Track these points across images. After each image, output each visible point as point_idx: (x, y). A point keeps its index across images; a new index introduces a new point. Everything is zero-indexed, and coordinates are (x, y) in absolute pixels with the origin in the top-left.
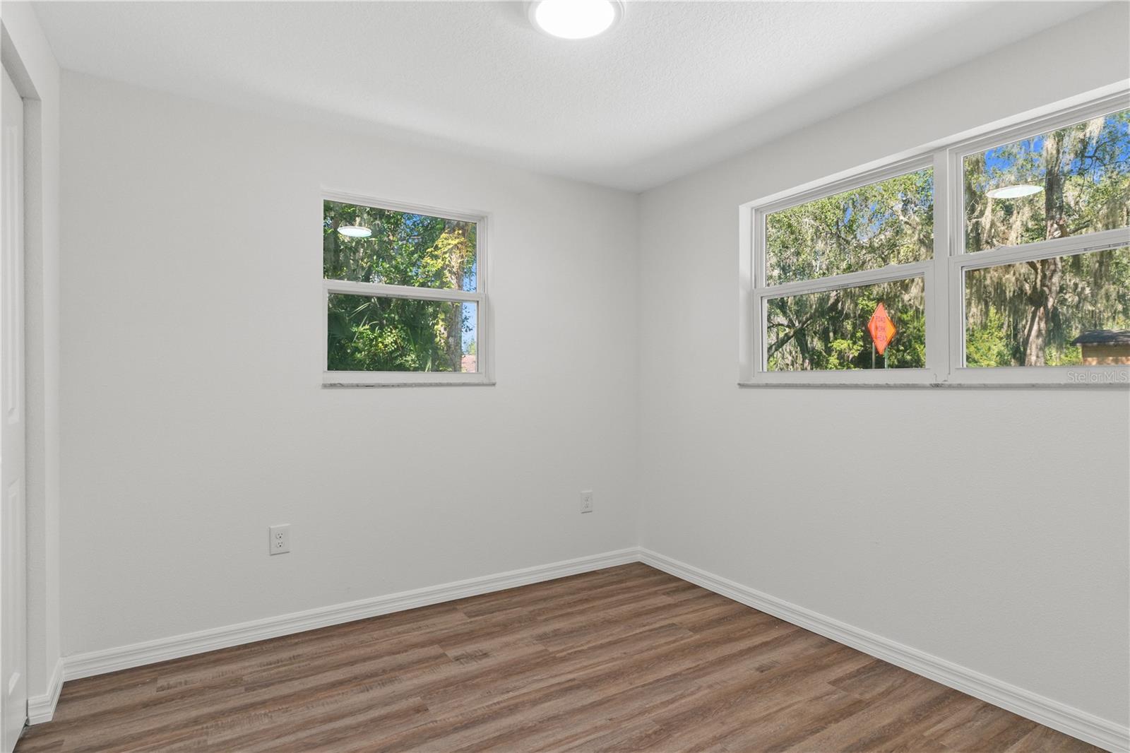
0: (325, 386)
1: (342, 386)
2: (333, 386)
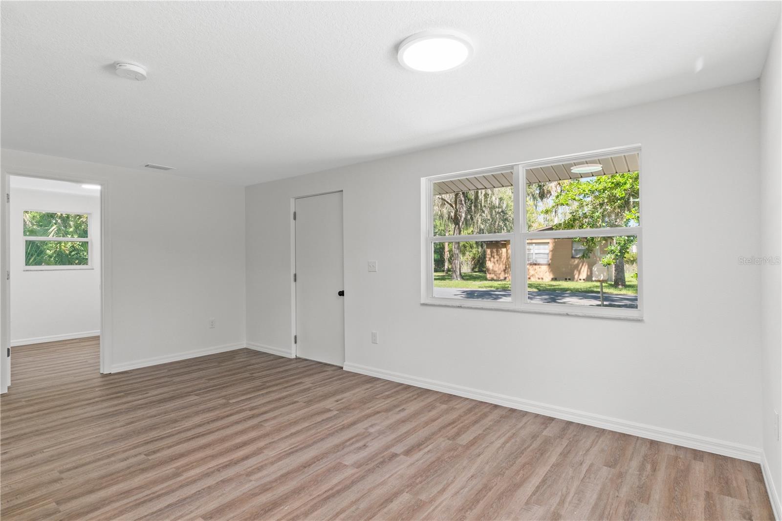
0: (24, 271)
1: (31, 270)
2: (27, 271)
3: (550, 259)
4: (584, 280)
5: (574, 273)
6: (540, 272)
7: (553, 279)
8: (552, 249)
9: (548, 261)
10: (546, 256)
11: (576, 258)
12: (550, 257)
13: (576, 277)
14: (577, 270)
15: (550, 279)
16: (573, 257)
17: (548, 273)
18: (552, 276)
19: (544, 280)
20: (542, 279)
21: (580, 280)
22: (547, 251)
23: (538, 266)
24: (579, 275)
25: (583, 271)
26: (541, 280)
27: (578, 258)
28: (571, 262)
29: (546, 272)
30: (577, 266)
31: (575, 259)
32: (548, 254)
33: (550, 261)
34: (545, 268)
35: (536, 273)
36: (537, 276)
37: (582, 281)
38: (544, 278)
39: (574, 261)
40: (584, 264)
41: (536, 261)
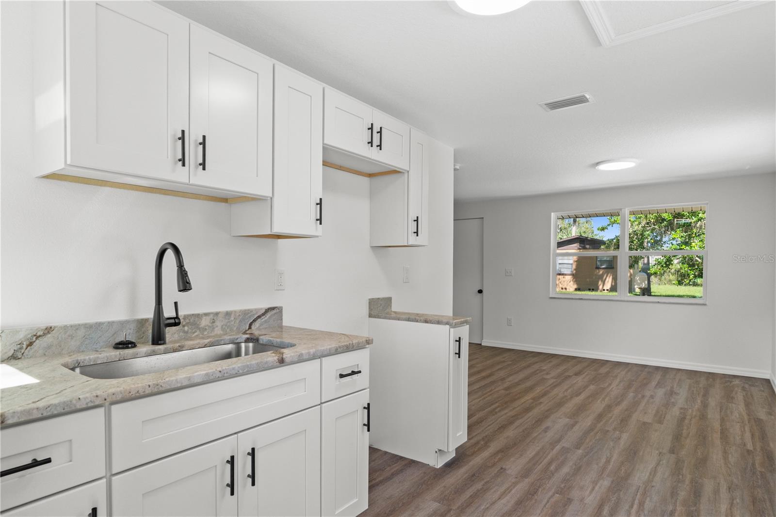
3: (575, 270)
4: (607, 290)
5: (598, 283)
6: (564, 281)
7: (576, 290)
8: (576, 260)
9: (572, 271)
10: (570, 266)
11: (601, 268)
12: (574, 267)
13: (601, 287)
14: (602, 281)
15: (574, 289)
16: (598, 268)
17: (572, 282)
18: (575, 286)
19: (568, 290)
20: (566, 289)
21: (604, 290)
22: (571, 262)
23: (562, 276)
24: (603, 286)
25: (608, 282)
26: (564, 290)
27: (604, 268)
28: (595, 273)
29: (570, 282)
30: (602, 275)
31: (600, 270)
32: (572, 264)
33: (574, 272)
34: (569, 278)
35: (560, 282)
36: (561, 286)
37: (606, 291)
38: (567, 288)
39: (599, 272)
40: (609, 275)
41: (560, 271)
